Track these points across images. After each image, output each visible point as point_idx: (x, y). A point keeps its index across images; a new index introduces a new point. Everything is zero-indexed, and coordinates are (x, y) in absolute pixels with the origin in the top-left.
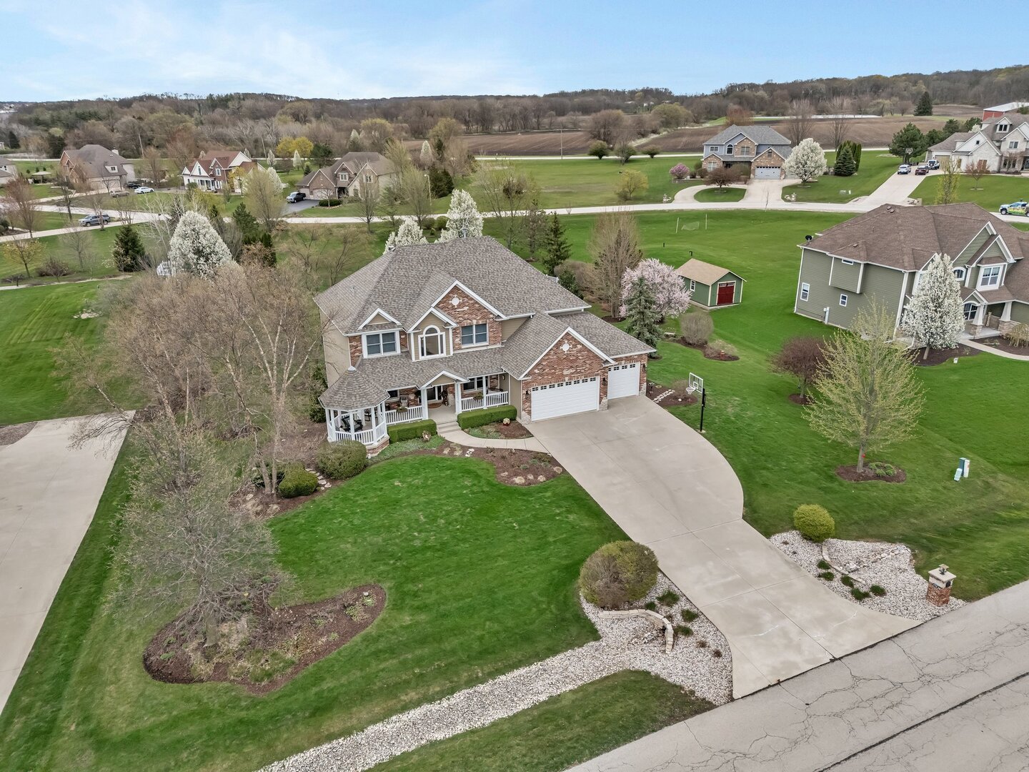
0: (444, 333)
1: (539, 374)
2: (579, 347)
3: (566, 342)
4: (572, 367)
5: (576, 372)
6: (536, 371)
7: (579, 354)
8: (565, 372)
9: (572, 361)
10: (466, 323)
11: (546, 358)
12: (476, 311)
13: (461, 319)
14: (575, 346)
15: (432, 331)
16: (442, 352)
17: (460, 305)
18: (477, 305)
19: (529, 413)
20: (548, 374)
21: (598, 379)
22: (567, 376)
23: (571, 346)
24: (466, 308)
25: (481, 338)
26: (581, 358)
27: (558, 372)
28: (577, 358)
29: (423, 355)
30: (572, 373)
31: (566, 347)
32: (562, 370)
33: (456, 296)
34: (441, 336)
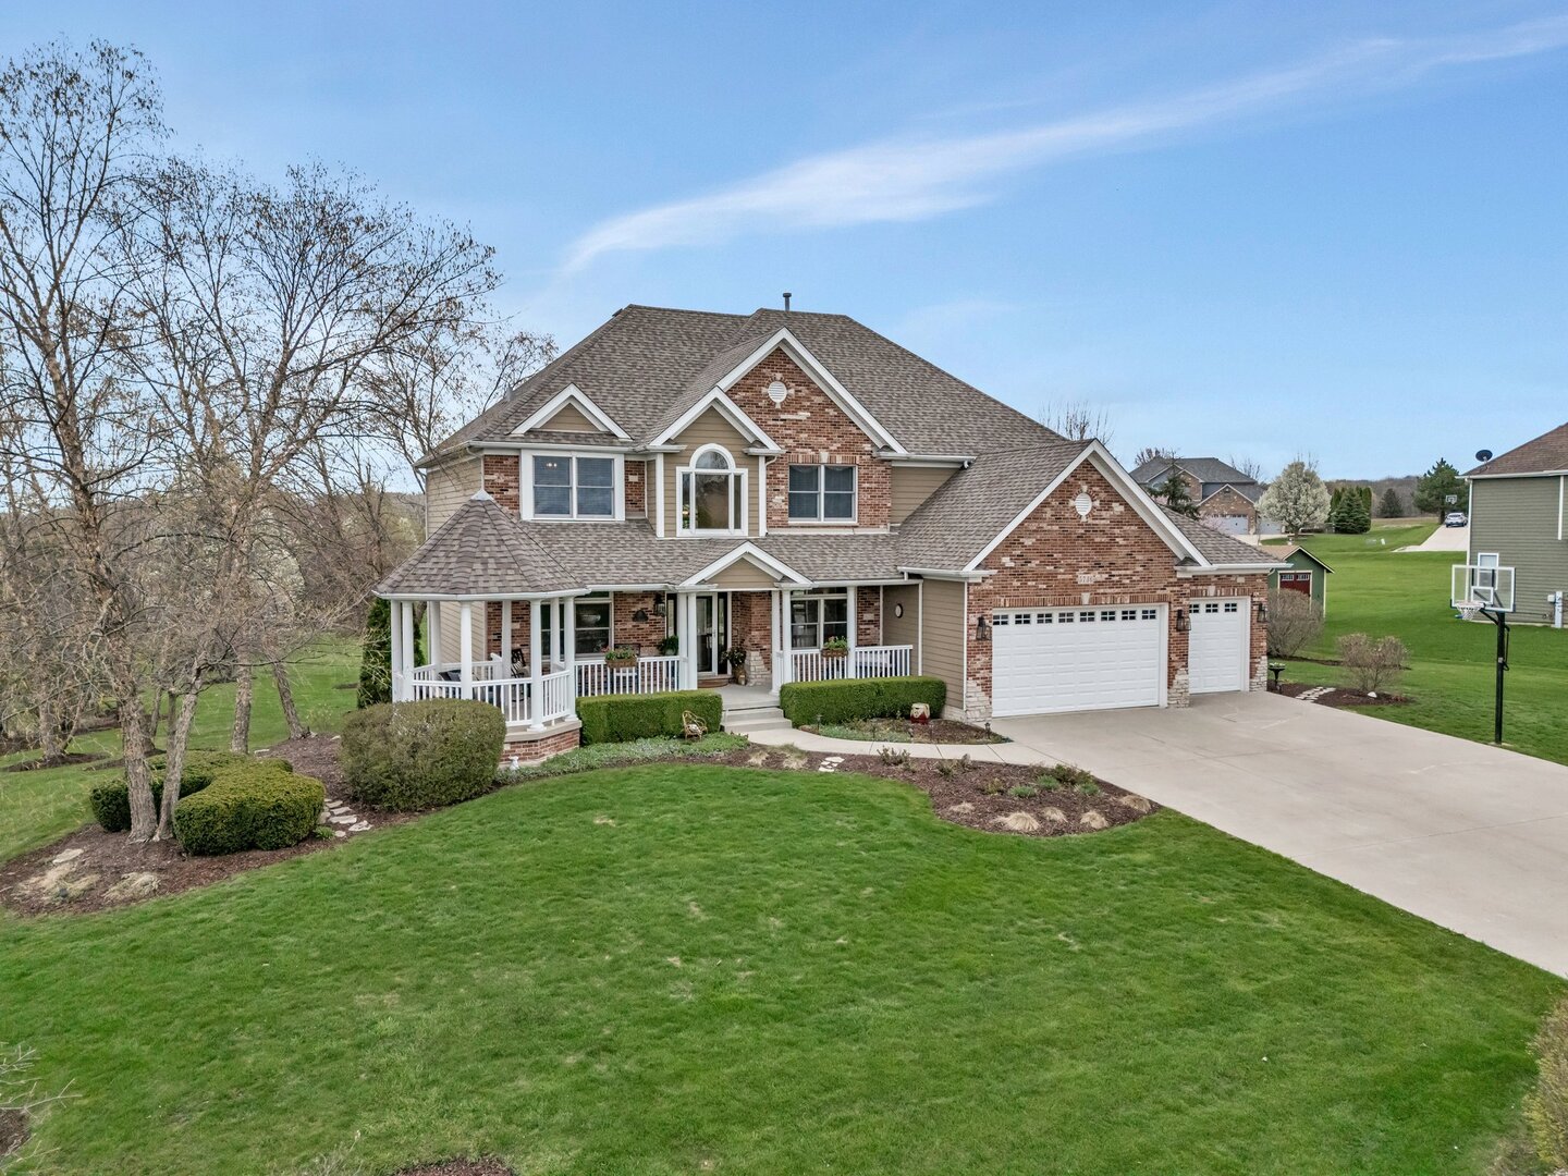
0: (744, 472)
1: (1017, 574)
2: (1118, 508)
3: (1085, 488)
4: (1098, 565)
5: (1109, 583)
6: (1006, 561)
7: (1117, 531)
8: (1083, 578)
9: (1098, 547)
10: (802, 457)
11: (1034, 526)
12: (829, 428)
13: (790, 442)
14: (1106, 505)
15: (715, 459)
16: (738, 525)
17: (789, 404)
18: (832, 412)
19: (987, 686)
20: (1037, 577)
21: (1163, 614)
22: (1085, 588)
23: (1097, 503)
24: (803, 415)
25: (839, 507)
26: (1120, 541)
27: (1063, 575)
28: (1113, 539)
29: (686, 525)
30: (1100, 584)
31: (1083, 505)
32: (1074, 569)
33: (779, 376)
34: (738, 478)
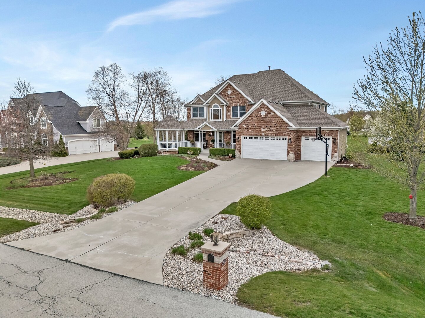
0: (221, 108)
1: (246, 128)
2: (272, 114)
3: (263, 109)
4: (267, 127)
5: (270, 131)
6: (244, 126)
7: (272, 119)
9: (267, 123)
10: (234, 105)
11: (250, 118)
12: (239, 98)
13: (232, 102)
14: (269, 113)
15: (216, 106)
16: (220, 119)
17: (231, 95)
18: (240, 95)
19: (240, 151)
20: (251, 129)
21: (287, 139)
22: (263, 132)
23: (266, 113)
24: (234, 96)
26: (273, 121)
27: (258, 129)
28: (271, 121)
29: (211, 119)
30: (267, 131)
31: (263, 113)
32: (260, 127)
33: (229, 89)
34: (220, 110)
